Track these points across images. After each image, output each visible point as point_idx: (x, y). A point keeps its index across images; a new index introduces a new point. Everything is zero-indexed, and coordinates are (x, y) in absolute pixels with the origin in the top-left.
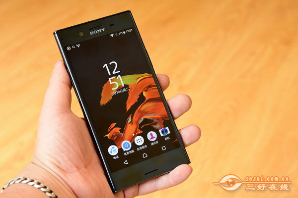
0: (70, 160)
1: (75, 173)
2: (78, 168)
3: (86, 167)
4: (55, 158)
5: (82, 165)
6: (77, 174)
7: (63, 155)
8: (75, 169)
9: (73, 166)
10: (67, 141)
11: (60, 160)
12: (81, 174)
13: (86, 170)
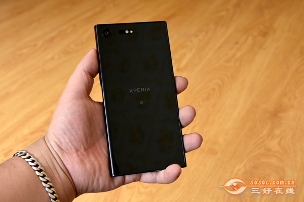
0: (70, 142)
1: (73, 154)
2: (77, 151)
3: (85, 150)
4: (58, 139)
5: (82, 147)
6: (75, 155)
7: (65, 136)
8: (74, 150)
9: (73, 147)
10: (71, 125)
11: (62, 140)
12: (78, 156)
13: (84, 153)
